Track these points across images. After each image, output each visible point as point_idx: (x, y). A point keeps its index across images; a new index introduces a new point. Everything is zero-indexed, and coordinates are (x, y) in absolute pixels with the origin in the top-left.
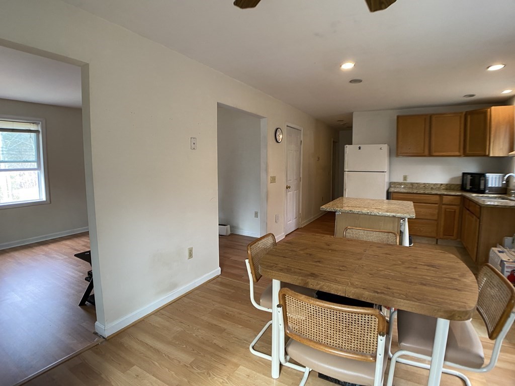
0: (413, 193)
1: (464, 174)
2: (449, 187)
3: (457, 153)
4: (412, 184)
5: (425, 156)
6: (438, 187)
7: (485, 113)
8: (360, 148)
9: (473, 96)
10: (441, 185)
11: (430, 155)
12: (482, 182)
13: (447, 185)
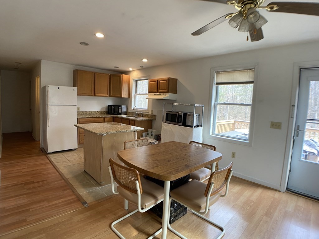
0: (91, 118)
1: (108, 105)
2: (101, 113)
3: (107, 95)
4: (83, 112)
5: (92, 96)
6: (96, 113)
7: (120, 77)
8: (59, 88)
9: (118, 67)
10: (98, 112)
11: (95, 95)
12: (120, 110)
13: (100, 111)
